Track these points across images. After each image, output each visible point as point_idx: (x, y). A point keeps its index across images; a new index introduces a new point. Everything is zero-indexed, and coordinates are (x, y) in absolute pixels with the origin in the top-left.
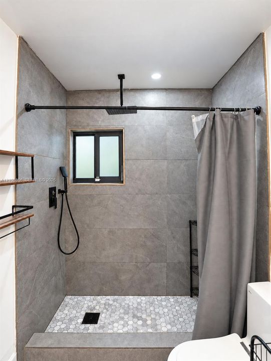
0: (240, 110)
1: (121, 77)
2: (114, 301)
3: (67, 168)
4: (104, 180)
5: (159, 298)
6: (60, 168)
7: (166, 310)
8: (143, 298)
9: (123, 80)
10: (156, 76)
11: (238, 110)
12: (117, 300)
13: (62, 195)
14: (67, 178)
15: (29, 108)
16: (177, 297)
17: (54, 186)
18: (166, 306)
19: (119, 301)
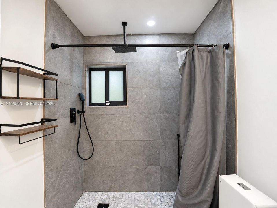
0: (213, 46)
1: (124, 24)
2: (120, 195)
3: (84, 95)
4: (113, 103)
5: (155, 193)
6: (79, 94)
7: (159, 202)
8: (142, 193)
9: (126, 26)
10: (151, 24)
11: (211, 46)
12: (123, 195)
13: (81, 115)
14: (85, 102)
15: (54, 46)
16: (169, 192)
17: (74, 108)
18: (160, 199)
19: (124, 196)
